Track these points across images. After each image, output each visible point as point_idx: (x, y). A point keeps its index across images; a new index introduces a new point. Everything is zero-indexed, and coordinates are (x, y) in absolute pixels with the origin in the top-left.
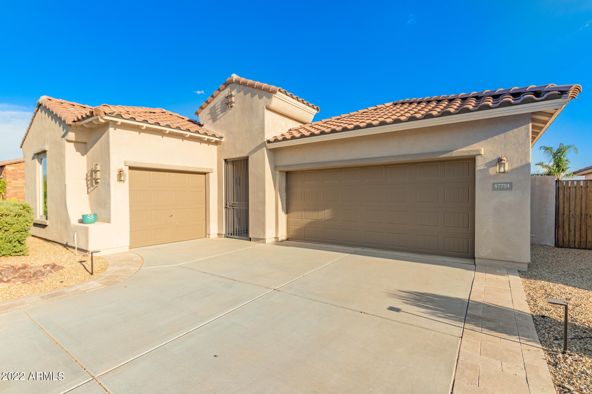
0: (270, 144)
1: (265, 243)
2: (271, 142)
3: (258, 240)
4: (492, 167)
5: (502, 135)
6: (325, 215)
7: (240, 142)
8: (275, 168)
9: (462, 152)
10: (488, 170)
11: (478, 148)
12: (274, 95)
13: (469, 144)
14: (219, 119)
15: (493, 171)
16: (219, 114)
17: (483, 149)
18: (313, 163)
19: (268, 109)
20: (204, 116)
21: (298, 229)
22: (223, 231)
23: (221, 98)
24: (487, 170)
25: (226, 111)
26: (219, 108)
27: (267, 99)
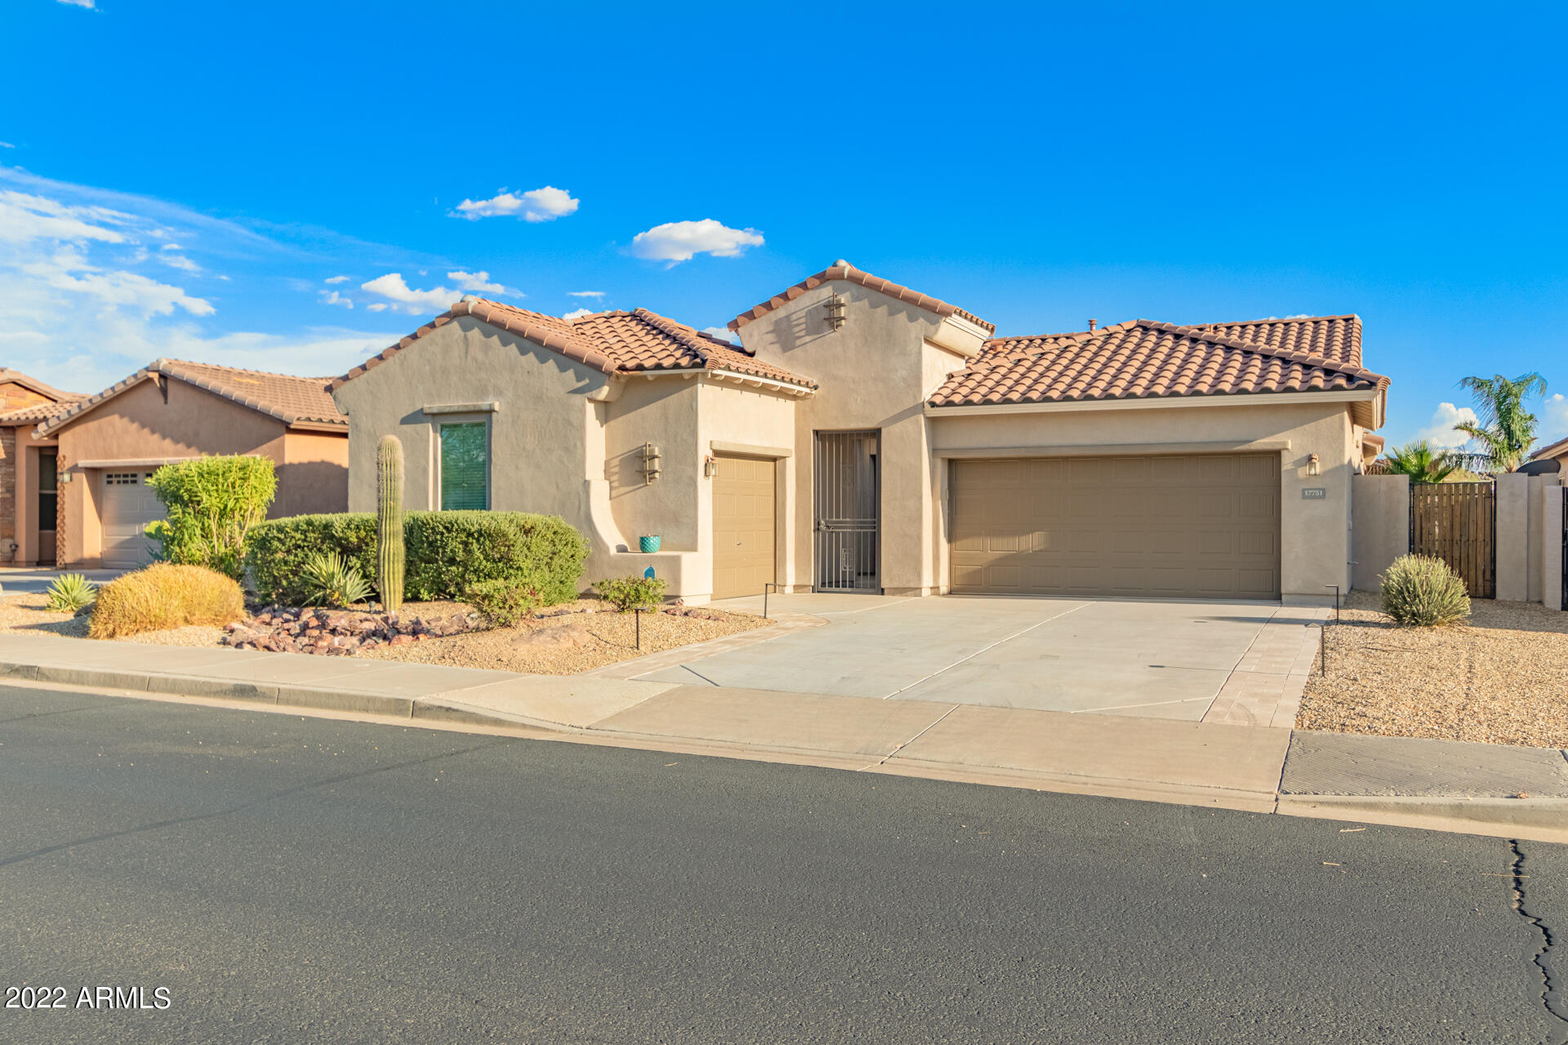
0: (936, 409)
1: (921, 596)
2: (938, 406)
3: (902, 591)
4: (1301, 466)
5: (1313, 424)
6: (1032, 542)
7: (859, 399)
8: (934, 451)
9: (1264, 443)
10: (1296, 472)
11: (1284, 440)
12: (944, 319)
13: (1272, 434)
14: (799, 346)
15: (1303, 472)
16: (803, 336)
17: (1290, 442)
18: (1018, 448)
19: (928, 341)
20: (755, 334)
21: (974, 572)
22: (810, 579)
23: (808, 304)
24: (1295, 470)
25: (822, 333)
26: (801, 324)
27: (929, 324)
